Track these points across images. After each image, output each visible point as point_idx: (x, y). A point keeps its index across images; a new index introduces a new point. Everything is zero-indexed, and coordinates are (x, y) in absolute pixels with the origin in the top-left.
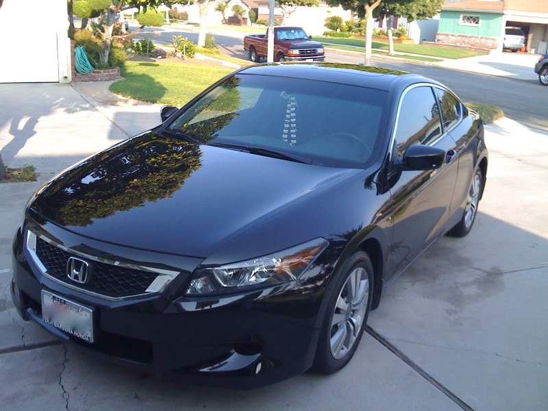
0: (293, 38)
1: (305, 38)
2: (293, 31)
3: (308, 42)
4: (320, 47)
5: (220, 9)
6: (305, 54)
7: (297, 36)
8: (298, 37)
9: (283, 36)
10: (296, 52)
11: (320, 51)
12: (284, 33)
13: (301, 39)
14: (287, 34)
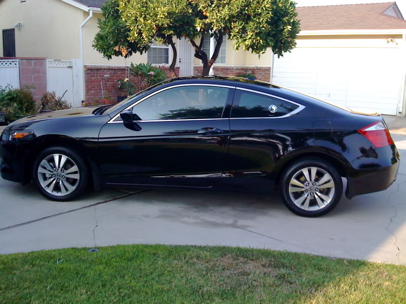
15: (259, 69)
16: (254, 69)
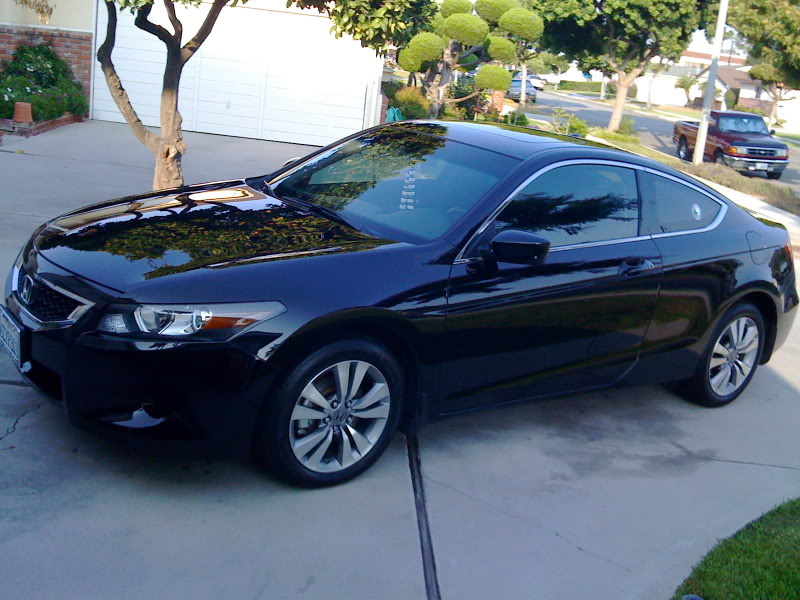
0: (744, 131)
1: (764, 132)
2: (745, 121)
3: (767, 139)
4: (782, 147)
5: (684, 85)
6: (757, 156)
7: (751, 127)
8: (752, 129)
9: (728, 125)
10: (743, 150)
11: (781, 153)
12: (732, 121)
13: (756, 133)
14: (736, 123)
15: (65, 36)
16: (52, 35)
